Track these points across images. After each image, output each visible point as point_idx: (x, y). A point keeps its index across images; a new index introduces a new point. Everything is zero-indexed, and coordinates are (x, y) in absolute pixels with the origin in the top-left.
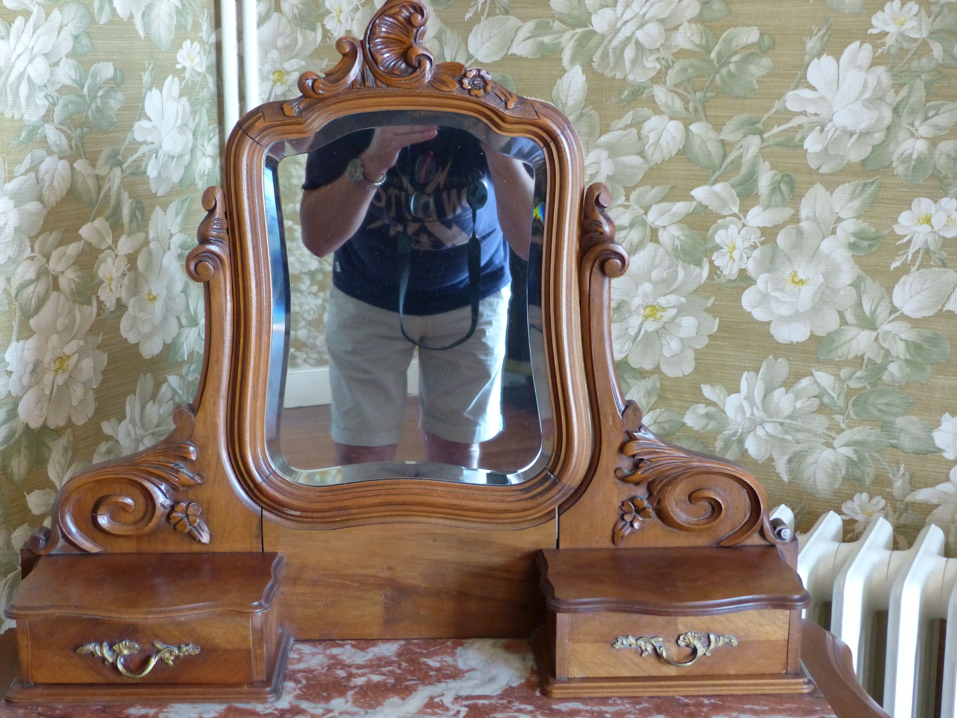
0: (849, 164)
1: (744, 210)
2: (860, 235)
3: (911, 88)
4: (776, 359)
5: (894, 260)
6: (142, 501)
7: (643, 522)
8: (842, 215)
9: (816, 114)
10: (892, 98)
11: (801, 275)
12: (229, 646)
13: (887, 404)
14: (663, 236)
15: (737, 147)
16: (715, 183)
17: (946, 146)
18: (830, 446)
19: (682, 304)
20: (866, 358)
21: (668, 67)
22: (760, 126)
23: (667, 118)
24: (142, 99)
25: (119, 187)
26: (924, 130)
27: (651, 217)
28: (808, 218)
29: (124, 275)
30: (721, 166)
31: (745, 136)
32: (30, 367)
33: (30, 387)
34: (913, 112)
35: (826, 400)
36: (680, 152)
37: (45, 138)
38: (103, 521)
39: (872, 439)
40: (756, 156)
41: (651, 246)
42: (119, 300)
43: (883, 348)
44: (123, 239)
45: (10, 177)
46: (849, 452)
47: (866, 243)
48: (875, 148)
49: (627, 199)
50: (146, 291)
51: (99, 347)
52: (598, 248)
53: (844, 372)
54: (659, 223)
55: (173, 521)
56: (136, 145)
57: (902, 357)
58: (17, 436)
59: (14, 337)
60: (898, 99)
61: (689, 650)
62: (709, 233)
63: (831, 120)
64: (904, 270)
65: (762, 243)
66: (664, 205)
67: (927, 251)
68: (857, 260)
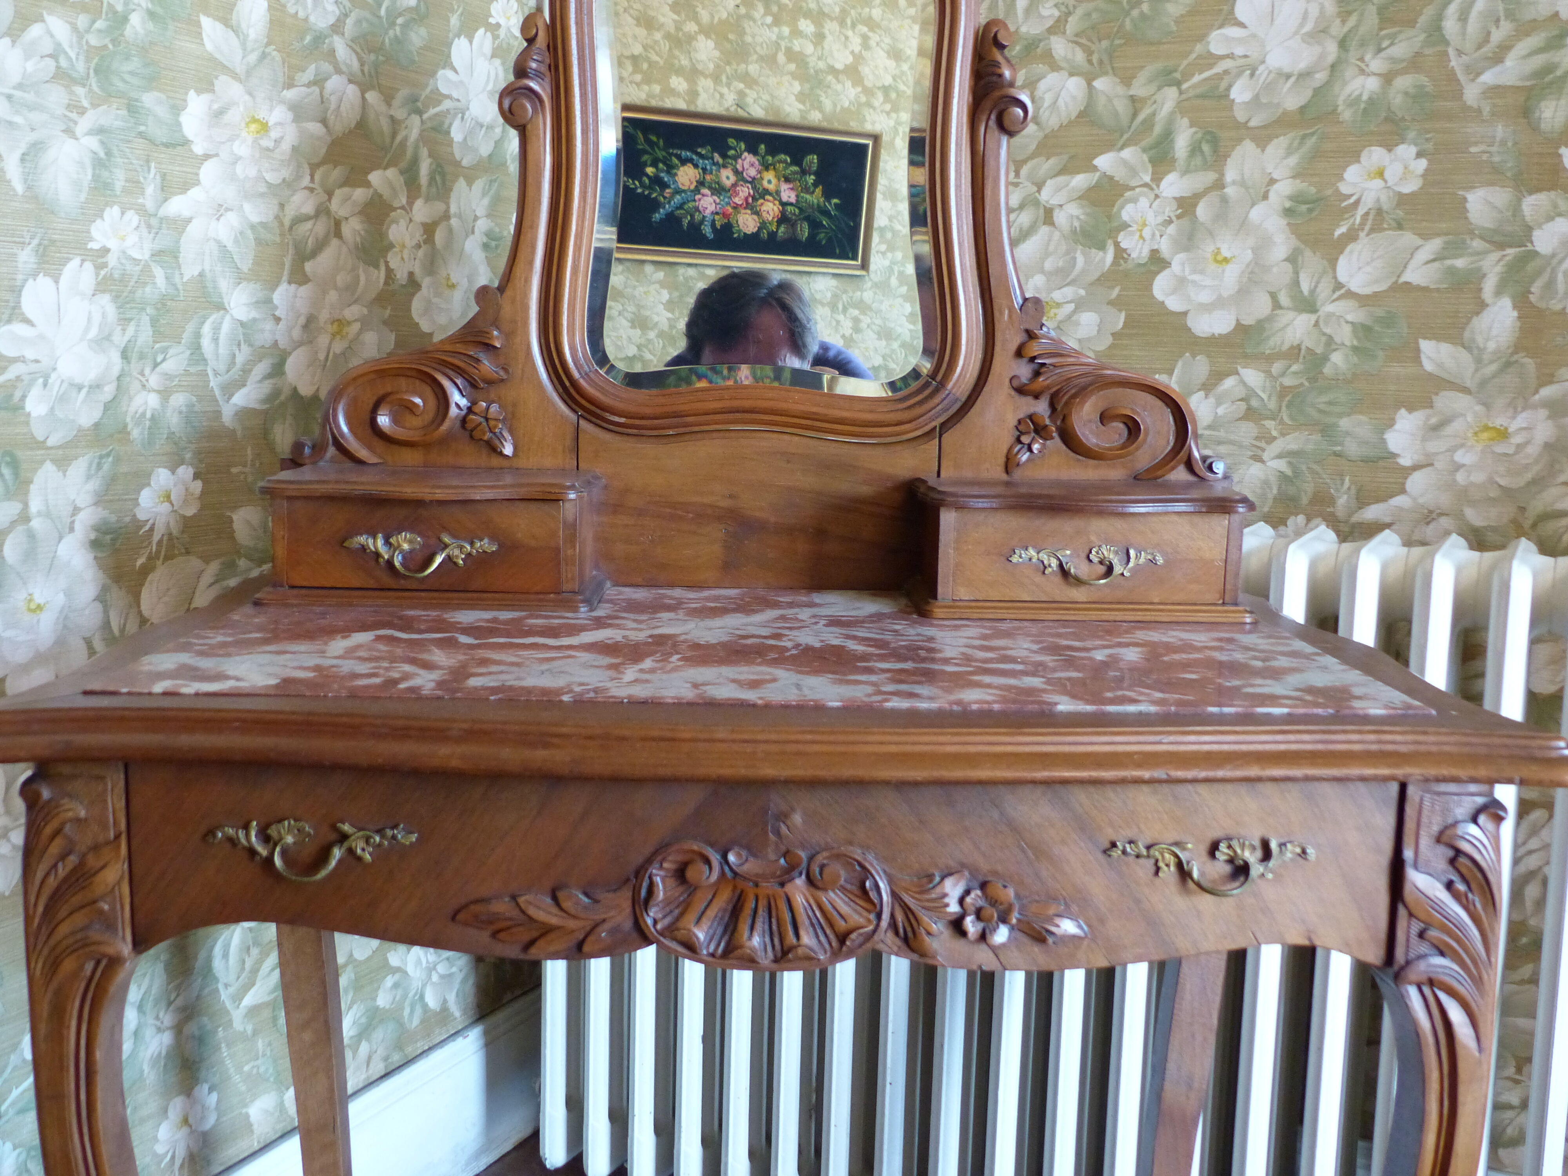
0: (1285, 113)
1: (1157, 178)
2: (1297, 198)
3: (1362, 15)
4: (1194, 356)
5: (1338, 226)
6: (432, 402)
7: (1044, 445)
8: (1275, 176)
9: (1246, 56)
10: (1338, 29)
11: (1226, 253)
12: (533, 543)
13: (1330, 403)
14: (1060, 217)
15: (1149, 102)
16: (1122, 148)
17: (1403, 82)
18: (1258, 459)
19: (1082, 297)
20: (1303, 347)
21: (1069, 14)
22: (1178, 75)
23: (1067, 74)
24: (449, 45)
25: (417, 140)
26: (1377, 64)
27: (1045, 195)
28: (1234, 183)
29: (418, 246)
30: (1130, 127)
31: (1160, 88)
32: (302, 320)
33: (300, 344)
34: (1363, 44)
35: (1254, 403)
36: (1081, 115)
37: (332, 52)
38: (383, 420)
39: (1310, 447)
40: (1172, 113)
41: (1044, 230)
42: (411, 274)
43: (1324, 334)
44: (419, 204)
45: (290, 84)
46: (1281, 465)
47: (1304, 208)
48: (1317, 92)
49: (1017, 174)
50: (443, 273)
51: (385, 323)
52: (997, 94)
53: (1277, 367)
54: (1054, 201)
55: (469, 426)
56: (438, 97)
57: (1348, 343)
58: (283, 398)
59: (285, 278)
60: (1346, 29)
61: (1102, 569)
62: (1115, 210)
63: (1263, 62)
64: (1351, 237)
65: (1179, 217)
66: (1062, 179)
67: (1379, 211)
68: (1294, 229)
